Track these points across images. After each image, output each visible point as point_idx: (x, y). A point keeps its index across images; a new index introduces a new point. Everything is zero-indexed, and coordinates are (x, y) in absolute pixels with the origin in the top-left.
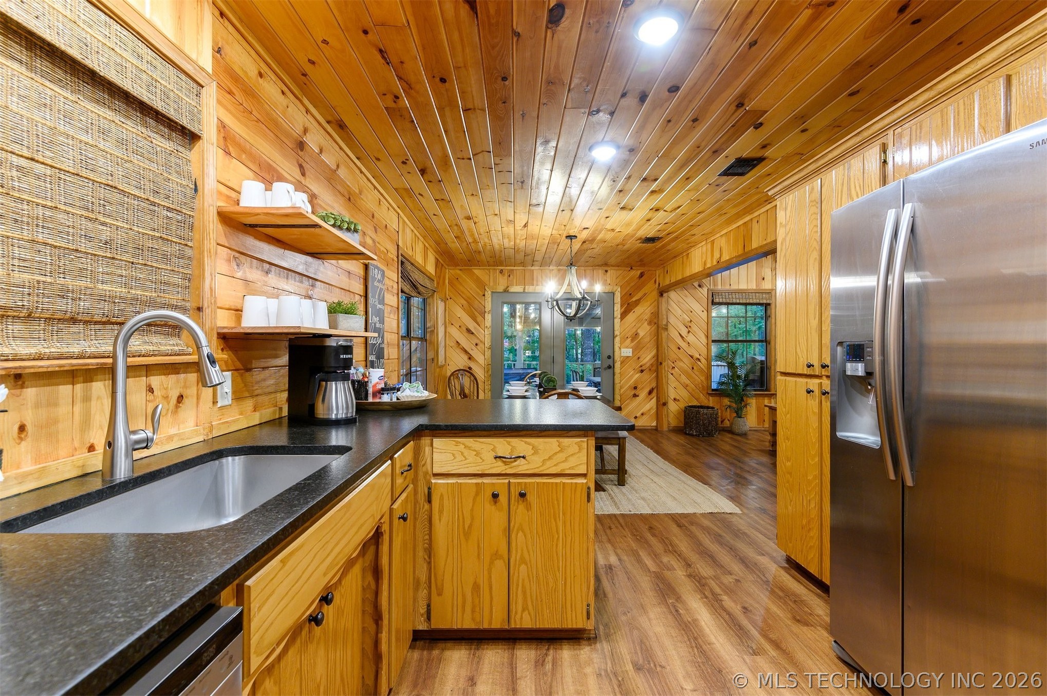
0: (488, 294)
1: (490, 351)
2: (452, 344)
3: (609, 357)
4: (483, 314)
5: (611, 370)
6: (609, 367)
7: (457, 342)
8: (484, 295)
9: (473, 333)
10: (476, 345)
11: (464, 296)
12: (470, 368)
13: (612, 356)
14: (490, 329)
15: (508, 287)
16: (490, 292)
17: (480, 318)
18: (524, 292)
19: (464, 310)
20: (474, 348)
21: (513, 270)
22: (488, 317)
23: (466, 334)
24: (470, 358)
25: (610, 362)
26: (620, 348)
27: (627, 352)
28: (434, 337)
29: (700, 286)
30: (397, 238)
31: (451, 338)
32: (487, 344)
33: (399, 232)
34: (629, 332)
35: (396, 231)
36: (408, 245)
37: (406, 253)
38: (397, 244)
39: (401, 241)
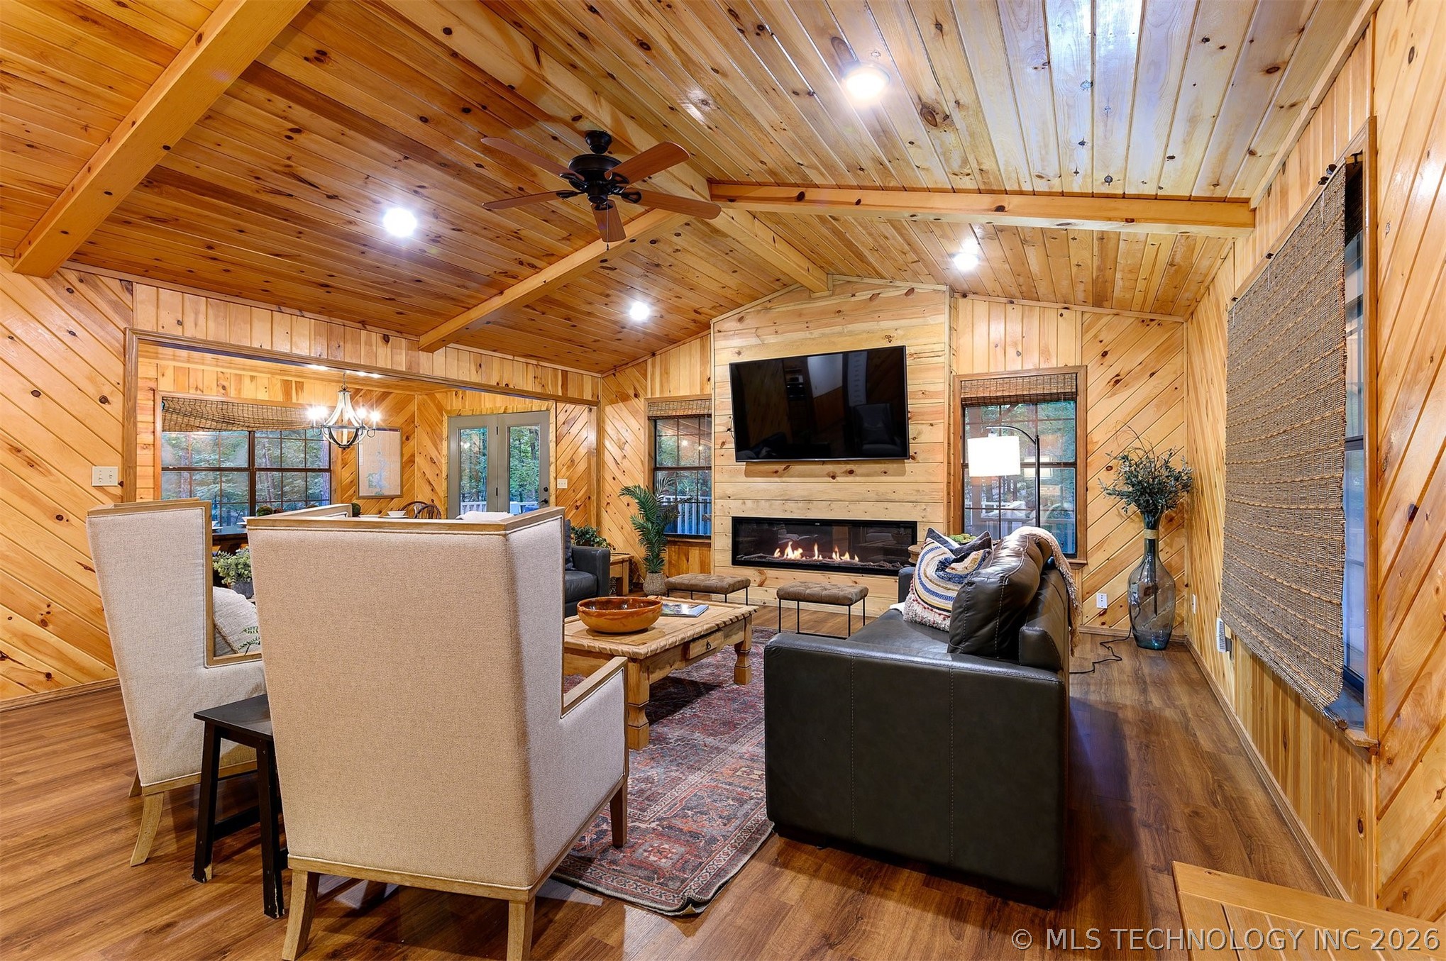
0: (445, 418)
2: (418, 475)
4: (441, 439)
7: (424, 472)
8: (442, 419)
9: (434, 462)
10: (438, 475)
12: (433, 501)
14: (447, 458)
15: (461, 410)
17: (440, 446)
18: (473, 415)
19: (429, 437)
20: (435, 477)
22: (445, 444)
23: (430, 463)
24: (432, 490)
26: (556, 479)
27: (563, 483)
28: (337, 467)
29: (636, 396)
30: (153, 385)
31: (419, 468)
32: (444, 475)
33: (160, 378)
34: (564, 458)
35: (150, 379)
36: (200, 386)
37: (192, 394)
38: (152, 390)
39: (166, 386)
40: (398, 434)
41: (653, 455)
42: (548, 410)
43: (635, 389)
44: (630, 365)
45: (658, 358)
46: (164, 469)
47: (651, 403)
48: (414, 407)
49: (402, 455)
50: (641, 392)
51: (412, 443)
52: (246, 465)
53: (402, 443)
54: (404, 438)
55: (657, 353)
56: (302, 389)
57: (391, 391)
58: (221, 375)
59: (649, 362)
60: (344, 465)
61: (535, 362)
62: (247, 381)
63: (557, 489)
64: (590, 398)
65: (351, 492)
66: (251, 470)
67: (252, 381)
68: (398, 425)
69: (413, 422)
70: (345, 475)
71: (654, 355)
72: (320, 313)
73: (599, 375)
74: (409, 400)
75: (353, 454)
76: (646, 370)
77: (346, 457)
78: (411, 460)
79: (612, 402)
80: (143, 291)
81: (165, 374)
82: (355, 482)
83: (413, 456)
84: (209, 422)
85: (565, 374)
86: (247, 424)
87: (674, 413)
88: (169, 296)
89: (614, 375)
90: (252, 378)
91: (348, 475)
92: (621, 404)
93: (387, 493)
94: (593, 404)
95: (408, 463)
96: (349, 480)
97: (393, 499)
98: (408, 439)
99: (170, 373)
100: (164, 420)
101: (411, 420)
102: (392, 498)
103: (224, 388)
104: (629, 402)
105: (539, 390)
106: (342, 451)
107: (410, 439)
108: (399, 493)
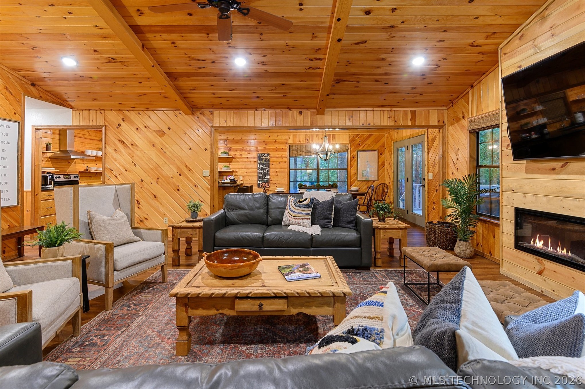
0: (393, 143)
2: (386, 171)
5: (425, 189)
6: (424, 186)
8: (392, 145)
9: (390, 165)
11: (389, 146)
12: (390, 183)
13: (425, 179)
15: (397, 139)
24: (390, 178)
25: (424, 182)
26: (428, 173)
27: (431, 176)
28: (349, 168)
29: (463, 117)
31: (386, 168)
32: (392, 171)
33: (289, 139)
34: (431, 161)
35: (286, 140)
36: (300, 140)
37: (298, 143)
38: (287, 143)
39: (290, 141)
40: (376, 152)
41: (475, 157)
42: (424, 134)
43: (463, 113)
44: (460, 97)
45: (476, 88)
47: (471, 122)
48: (384, 140)
49: (378, 162)
50: (466, 115)
51: (383, 156)
52: (316, 168)
53: (378, 156)
54: (379, 154)
55: (474, 85)
56: (335, 138)
57: (372, 133)
58: (307, 136)
59: (470, 92)
60: (352, 166)
61: (389, 109)
63: (428, 179)
64: (436, 124)
65: (355, 178)
66: (318, 170)
68: (376, 148)
69: (384, 146)
70: (352, 171)
71: (472, 87)
72: (270, 108)
73: (444, 108)
74: (382, 136)
75: (356, 163)
76: (468, 99)
77: (352, 163)
78: (383, 164)
79: (452, 124)
80: (216, 113)
82: (357, 174)
83: (384, 162)
85: (414, 113)
87: (483, 126)
88: (223, 113)
89: (453, 106)
91: (353, 171)
92: (456, 124)
93: (370, 179)
94: (441, 127)
95: (381, 165)
96: (354, 173)
98: (381, 154)
99: (291, 137)
100: (290, 153)
101: (383, 146)
102: (374, 181)
103: (308, 140)
104: (460, 122)
105: (392, 124)
106: (351, 161)
107: (383, 154)
108: (377, 179)
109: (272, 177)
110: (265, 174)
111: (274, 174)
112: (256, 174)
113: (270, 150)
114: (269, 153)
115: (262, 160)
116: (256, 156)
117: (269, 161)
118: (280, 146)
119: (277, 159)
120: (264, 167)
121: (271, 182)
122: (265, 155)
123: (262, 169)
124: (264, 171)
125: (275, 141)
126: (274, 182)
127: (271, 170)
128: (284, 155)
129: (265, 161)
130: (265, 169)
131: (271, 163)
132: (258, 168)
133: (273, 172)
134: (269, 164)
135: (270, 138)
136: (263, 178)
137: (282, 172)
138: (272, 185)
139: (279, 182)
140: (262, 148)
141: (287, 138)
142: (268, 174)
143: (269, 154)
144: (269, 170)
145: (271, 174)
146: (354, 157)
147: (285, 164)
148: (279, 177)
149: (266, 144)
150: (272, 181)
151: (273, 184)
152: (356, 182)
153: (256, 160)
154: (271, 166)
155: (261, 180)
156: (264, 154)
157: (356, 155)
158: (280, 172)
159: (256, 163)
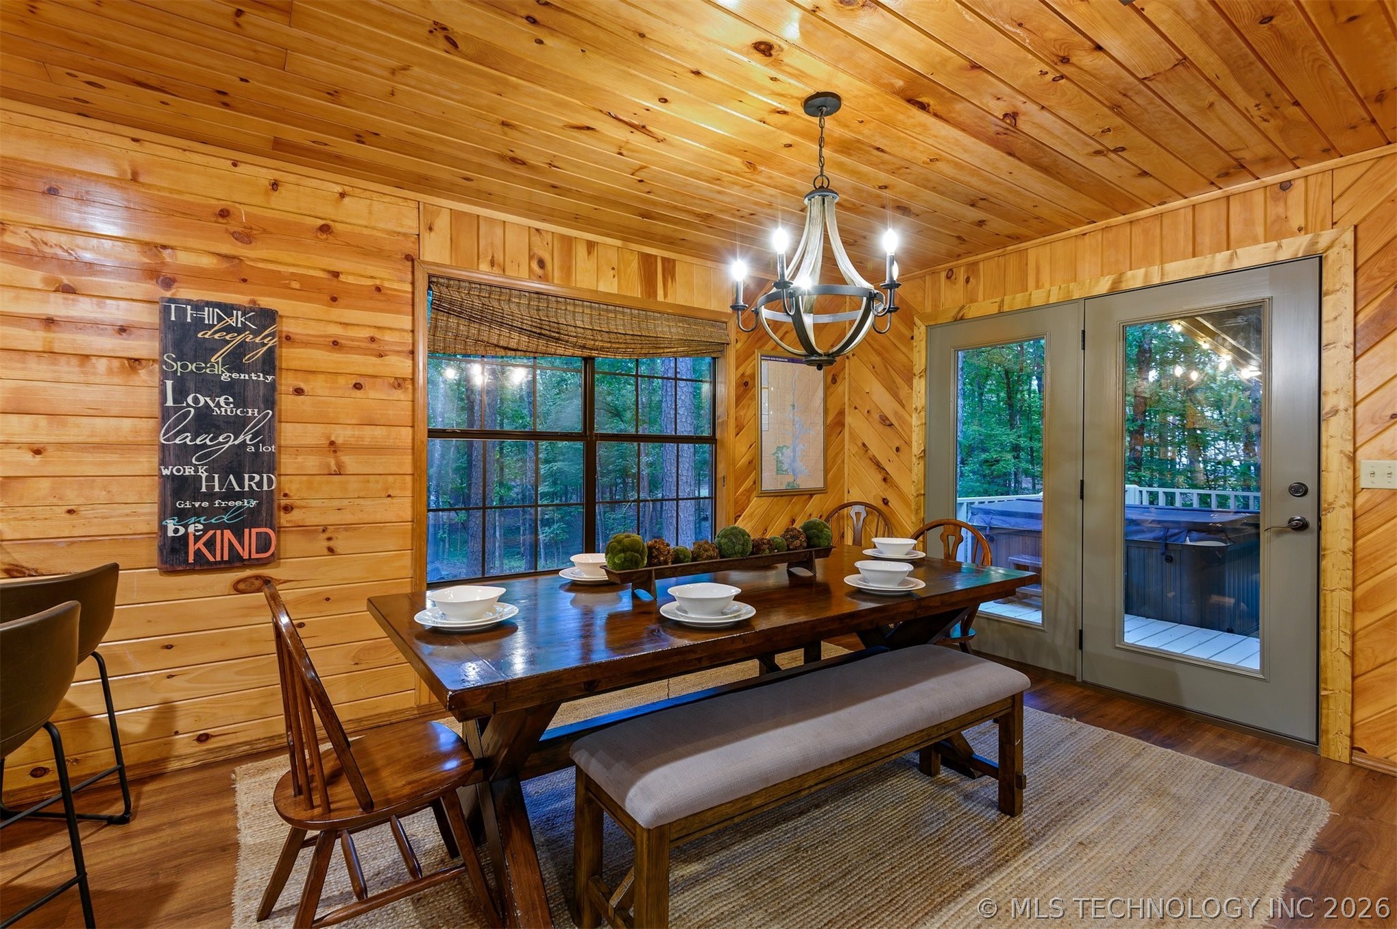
0: (920, 331)
1: (922, 463)
2: (854, 450)
3: (1299, 490)
4: (909, 378)
5: (1307, 538)
6: (1302, 526)
7: (864, 445)
8: (912, 338)
9: (891, 425)
10: (898, 449)
11: (876, 347)
12: (885, 502)
13: (1312, 487)
14: (923, 414)
15: (962, 308)
16: (923, 328)
17: (904, 391)
18: (1001, 313)
19: (877, 375)
20: (893, 454)
21: (976, 263)
22: (920, 385)
23: (880, 427)
24: (885, 480)
25: (1302, 508)
26: (1351, 459)
28: (727, 434)
30: (409, 247)
31: (853, 437)
32: (917, 448)
33: (425, 235)
35: (405, 235)
36: (499, 257)
37: (484, 273)
38: (409, 258)
39: (435, 251)
40: (820, 371)
46: (433, 433)
49: (826, 411)
51: (843, 387)
52: (578, 428)
53: (826, 389)
54: (829, 379)
56: (673, 277)
58: (535, 235)
60: (739, 428)
62: (581, 251)
63: (1355, 492)
65: (748, 483)
66: (588, 437)
67: (589, 253)
70: (739, 449)
75: (754, 410)
77: (742, 413)
78: (839, 423)
81: (435, 227)
82: (755, 464)
83: (842, 413)
84: (515, 335)
86: (581, 342)
90: (591, 245)
91: (744, 449)
93: (803, 485)
95: (835, 426)
96: (744, 460)
97: (811, 496)
98: (834, 382)
99: (441, 221)
100: (434, 329)
102: (810, 494)
103: (541, 264)
106: (739, 399)
107: (839, 380)
108: (821, 485)
109: (292, 486)
110: (235, 463)
111: (312, 463)
112: (147, 462)
113: (279, 283)
114: (266, 302)
115: (204, 351)
116: (147, 316)
117: (269, 363)
118: (357, 272)
119: (337, 356)
120: (224, 406)
121: (284, 519)
122: (237, 319)
123: (205, 422)
124: (228, 441)
125: (325, 229)
126: (312, 518)
127: (289, 433)
128: (388, 337)
129: (235, 361)
130: (237, 425)
131: (287, 382)
132: (165, 413)
133: (298, 449)
134: (272, 387)
135: (277, 200)
136: (210, 496)
137: (377, 449)
138: (291, 544)
139: (347, 517)
140: (207, 262)
141: (410, 223)
142: (268, 464)
143: (268, 317)
144: (267, 433)
145: (287, 463)
146: (746, 384)
147: (398, 394)
148: (354, 484)
149: (245, 236)
150: (296, 515)
151: (306, 530)
152: (754, 501)
153: (146, 346)
154: (287, 402)
155: (197, 513)
156: (228, 309)
157: (753, 376)
158: (358, 449)
159: (148, 378)
